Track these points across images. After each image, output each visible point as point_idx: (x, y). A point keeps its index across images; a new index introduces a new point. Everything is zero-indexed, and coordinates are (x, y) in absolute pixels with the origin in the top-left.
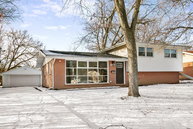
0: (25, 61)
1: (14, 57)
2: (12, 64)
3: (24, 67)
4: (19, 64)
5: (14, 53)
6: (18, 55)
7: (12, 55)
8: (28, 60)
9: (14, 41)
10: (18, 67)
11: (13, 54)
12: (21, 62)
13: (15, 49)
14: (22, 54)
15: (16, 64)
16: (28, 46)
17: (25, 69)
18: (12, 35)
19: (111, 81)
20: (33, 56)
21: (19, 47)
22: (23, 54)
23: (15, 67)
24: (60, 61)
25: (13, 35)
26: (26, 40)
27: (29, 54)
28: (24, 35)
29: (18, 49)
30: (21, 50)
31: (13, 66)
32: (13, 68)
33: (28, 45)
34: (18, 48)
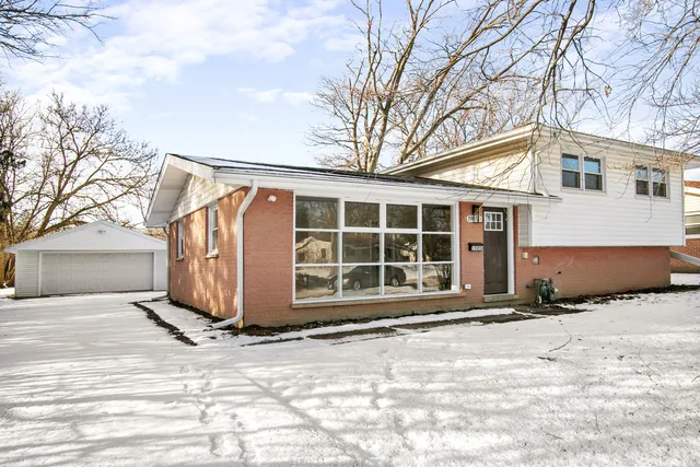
0: (99, 205)
1: (60, 191)
2: (53, 215)
3: (95, 223)
4: (77, 214)
5: (61, 176)
6: (76, 185)
7: (56, 184)
8: (109, 202)
9: (62, 138)
10: (74, 226)
11: (60, 182)
12: (84, 209)
13: (66, 166)
14: (88, 183)
15: (68, 215)
16: (111, 157)
17: (100, 232)
18: (56, 118)
19: (468, 286)
20: (125, 189)
21: (78, 159)
22: (92, 182)
23: (65, 223)
24: (273, 198)
25: (60, 120)
26: (103, 137)
27: (112, 182)
28: (97, 121)
29: (74, 166)
30: (85, 168)
31: (58, 221)
32: (56, 227)
33: (111, 153)
34: (75, 162)
